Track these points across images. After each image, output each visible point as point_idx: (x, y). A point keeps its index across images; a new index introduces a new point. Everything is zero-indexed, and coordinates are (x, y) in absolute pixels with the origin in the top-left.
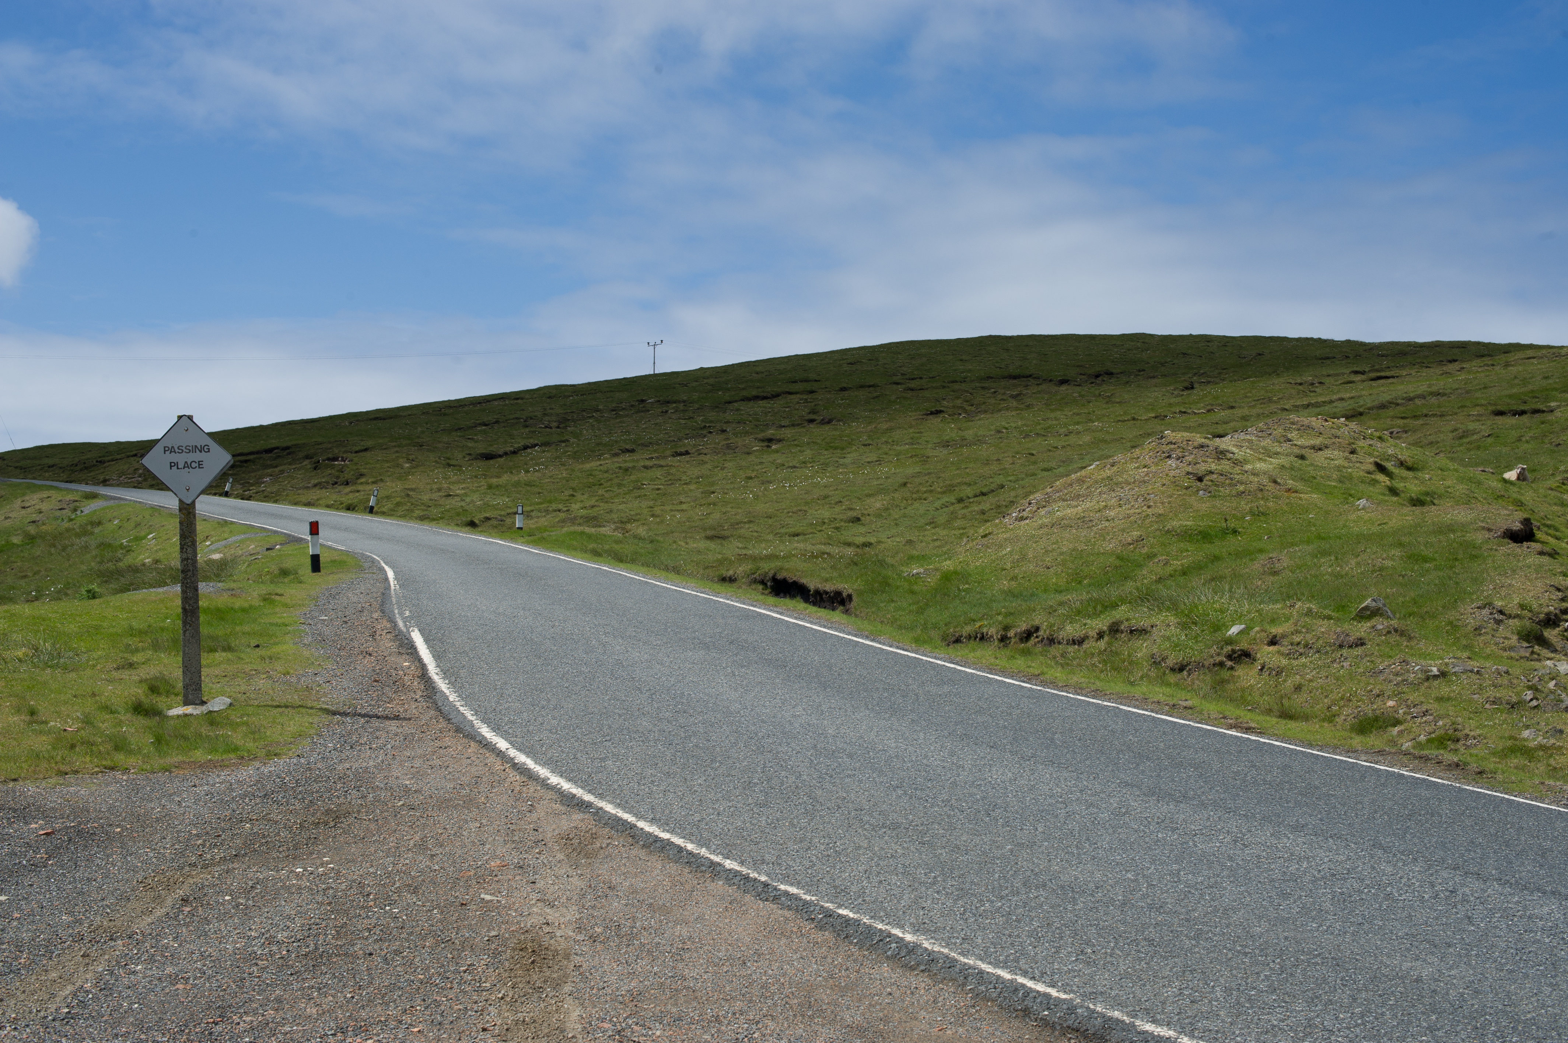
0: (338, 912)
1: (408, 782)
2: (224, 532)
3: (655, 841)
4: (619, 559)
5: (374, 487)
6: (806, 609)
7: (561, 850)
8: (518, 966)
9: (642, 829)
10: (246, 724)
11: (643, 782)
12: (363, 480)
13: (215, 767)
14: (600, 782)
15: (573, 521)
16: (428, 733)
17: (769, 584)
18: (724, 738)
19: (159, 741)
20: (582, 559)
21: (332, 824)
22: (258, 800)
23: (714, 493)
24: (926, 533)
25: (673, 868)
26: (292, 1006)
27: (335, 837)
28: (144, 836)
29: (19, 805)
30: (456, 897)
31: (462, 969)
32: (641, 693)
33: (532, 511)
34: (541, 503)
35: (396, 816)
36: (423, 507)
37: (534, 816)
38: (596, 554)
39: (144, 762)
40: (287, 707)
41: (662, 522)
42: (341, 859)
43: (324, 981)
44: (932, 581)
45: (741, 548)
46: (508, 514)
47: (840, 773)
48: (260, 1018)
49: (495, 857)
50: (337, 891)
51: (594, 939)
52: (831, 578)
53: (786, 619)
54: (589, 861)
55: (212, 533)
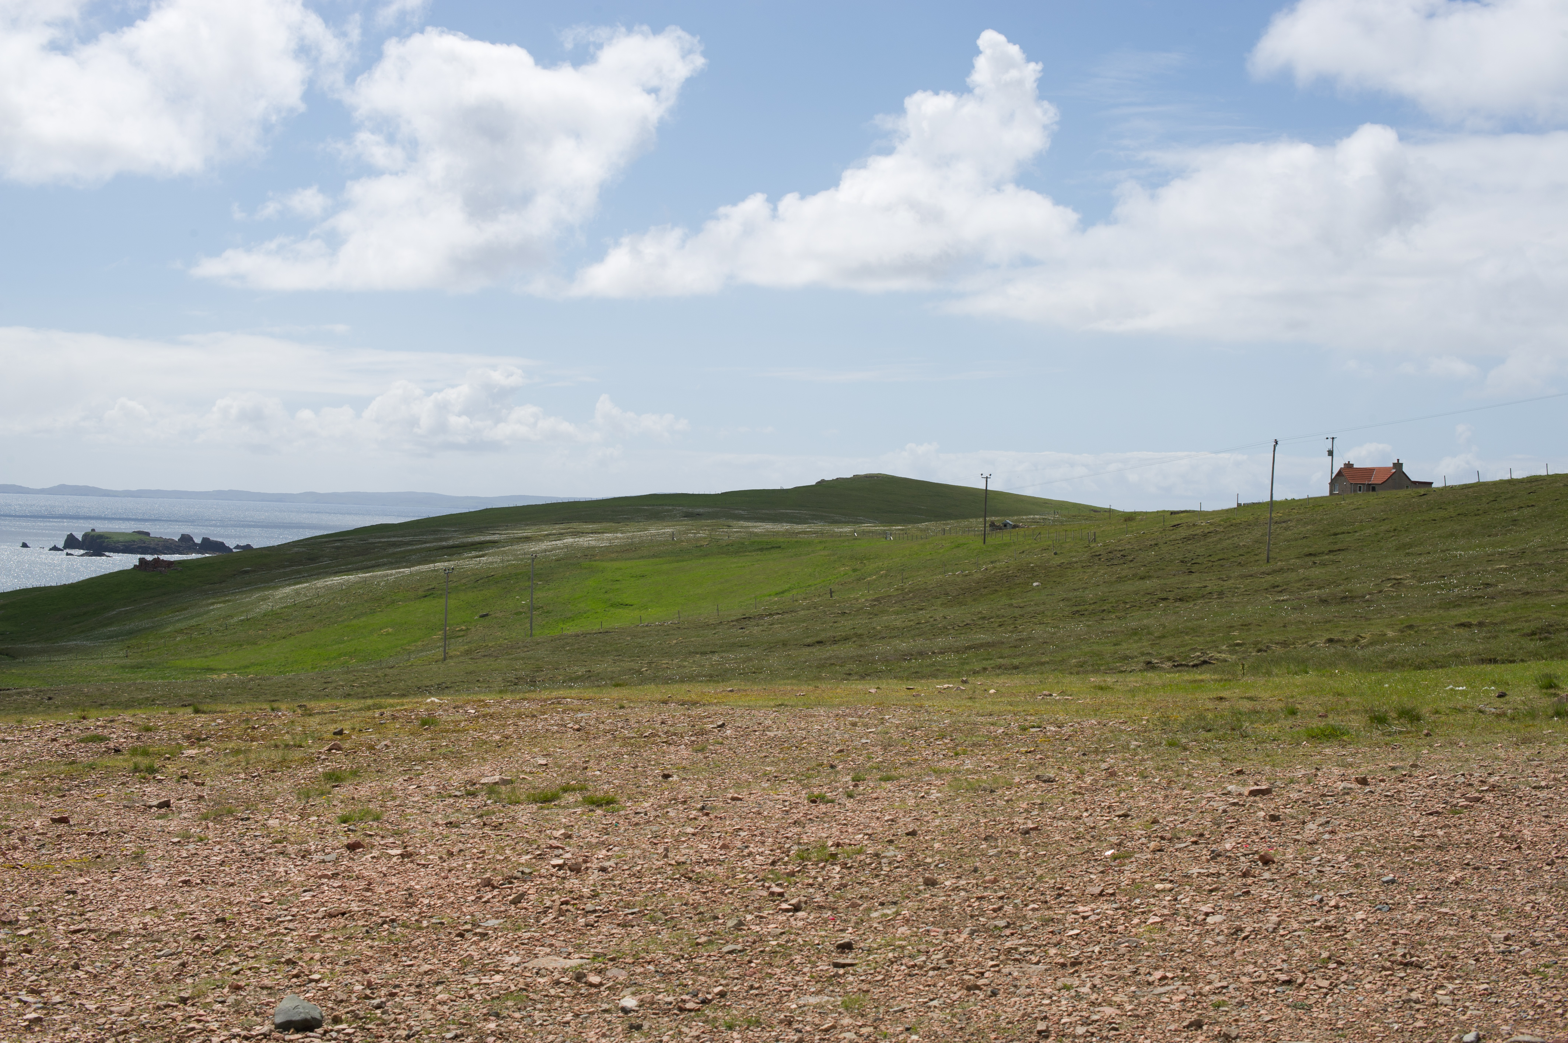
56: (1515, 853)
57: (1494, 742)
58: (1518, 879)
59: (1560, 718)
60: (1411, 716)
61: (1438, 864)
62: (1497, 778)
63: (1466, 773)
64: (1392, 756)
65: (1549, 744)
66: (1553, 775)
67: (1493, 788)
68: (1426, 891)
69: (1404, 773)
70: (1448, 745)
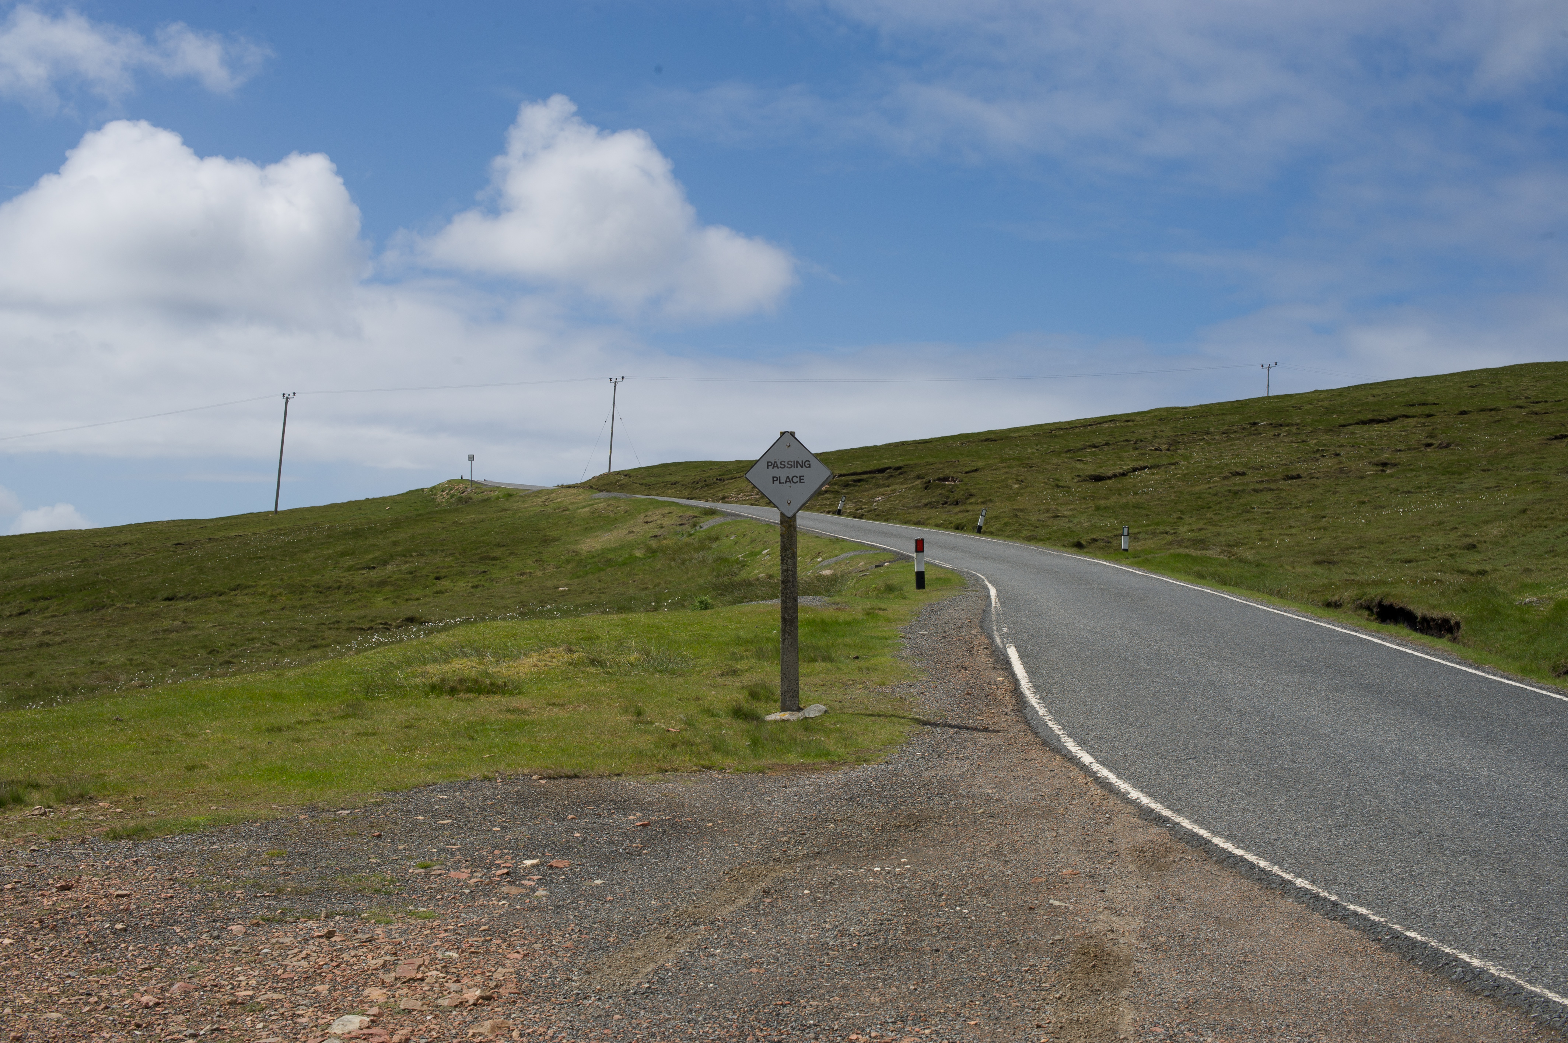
0: (910, 910)
1: (990, 791)
2: (835, 548)
3: (1228, 857)
4: (1223, 581)
5: (983, 507)
6: (1409, 635)
7: (1133, 862)
8: (1079, 969)
9: (1216, 845)
10: (840, 730)
11: (1223, 799)
12: (972, 500)
13: (807, 770)
14: (1180, 798)
15: (1180, 544)
16: (1015, 745)
17: (1375, 610)
18: (1310, 760)
19: (755, 743)
20: (1185, 581)
21: (913, 827)
22: (844, 803)
23: (1324, 517)
24: (1545, 561)
25: (1243, 884)
26: (857, 994)
27: (914, 840)
28: (733, 831)
29: (620, 798)
30: (1025, 902)
31: (1024, 969)
32: (1231, 713)
33: (1139, 533)
34: (1149, 525)
35: (975, 822)
36: (1030, 528)
37: (1111, 828)
38: (1200, 577)
39: (739, 763)
40: (879, 716)
41: (1271, 546)
42: (918, 861)
43: (890, 973)
44: (1545, 610)
45: (1349, 574)
46: (1115, 536)
47: (1426, 799)
48: (826, 1004)
49: (1066, 866)
50: (911, 890)
51: (1156, 948)
52: (1439, 605)
53: (1388, 644)
54: (1160, 873)
55: (824, 549)
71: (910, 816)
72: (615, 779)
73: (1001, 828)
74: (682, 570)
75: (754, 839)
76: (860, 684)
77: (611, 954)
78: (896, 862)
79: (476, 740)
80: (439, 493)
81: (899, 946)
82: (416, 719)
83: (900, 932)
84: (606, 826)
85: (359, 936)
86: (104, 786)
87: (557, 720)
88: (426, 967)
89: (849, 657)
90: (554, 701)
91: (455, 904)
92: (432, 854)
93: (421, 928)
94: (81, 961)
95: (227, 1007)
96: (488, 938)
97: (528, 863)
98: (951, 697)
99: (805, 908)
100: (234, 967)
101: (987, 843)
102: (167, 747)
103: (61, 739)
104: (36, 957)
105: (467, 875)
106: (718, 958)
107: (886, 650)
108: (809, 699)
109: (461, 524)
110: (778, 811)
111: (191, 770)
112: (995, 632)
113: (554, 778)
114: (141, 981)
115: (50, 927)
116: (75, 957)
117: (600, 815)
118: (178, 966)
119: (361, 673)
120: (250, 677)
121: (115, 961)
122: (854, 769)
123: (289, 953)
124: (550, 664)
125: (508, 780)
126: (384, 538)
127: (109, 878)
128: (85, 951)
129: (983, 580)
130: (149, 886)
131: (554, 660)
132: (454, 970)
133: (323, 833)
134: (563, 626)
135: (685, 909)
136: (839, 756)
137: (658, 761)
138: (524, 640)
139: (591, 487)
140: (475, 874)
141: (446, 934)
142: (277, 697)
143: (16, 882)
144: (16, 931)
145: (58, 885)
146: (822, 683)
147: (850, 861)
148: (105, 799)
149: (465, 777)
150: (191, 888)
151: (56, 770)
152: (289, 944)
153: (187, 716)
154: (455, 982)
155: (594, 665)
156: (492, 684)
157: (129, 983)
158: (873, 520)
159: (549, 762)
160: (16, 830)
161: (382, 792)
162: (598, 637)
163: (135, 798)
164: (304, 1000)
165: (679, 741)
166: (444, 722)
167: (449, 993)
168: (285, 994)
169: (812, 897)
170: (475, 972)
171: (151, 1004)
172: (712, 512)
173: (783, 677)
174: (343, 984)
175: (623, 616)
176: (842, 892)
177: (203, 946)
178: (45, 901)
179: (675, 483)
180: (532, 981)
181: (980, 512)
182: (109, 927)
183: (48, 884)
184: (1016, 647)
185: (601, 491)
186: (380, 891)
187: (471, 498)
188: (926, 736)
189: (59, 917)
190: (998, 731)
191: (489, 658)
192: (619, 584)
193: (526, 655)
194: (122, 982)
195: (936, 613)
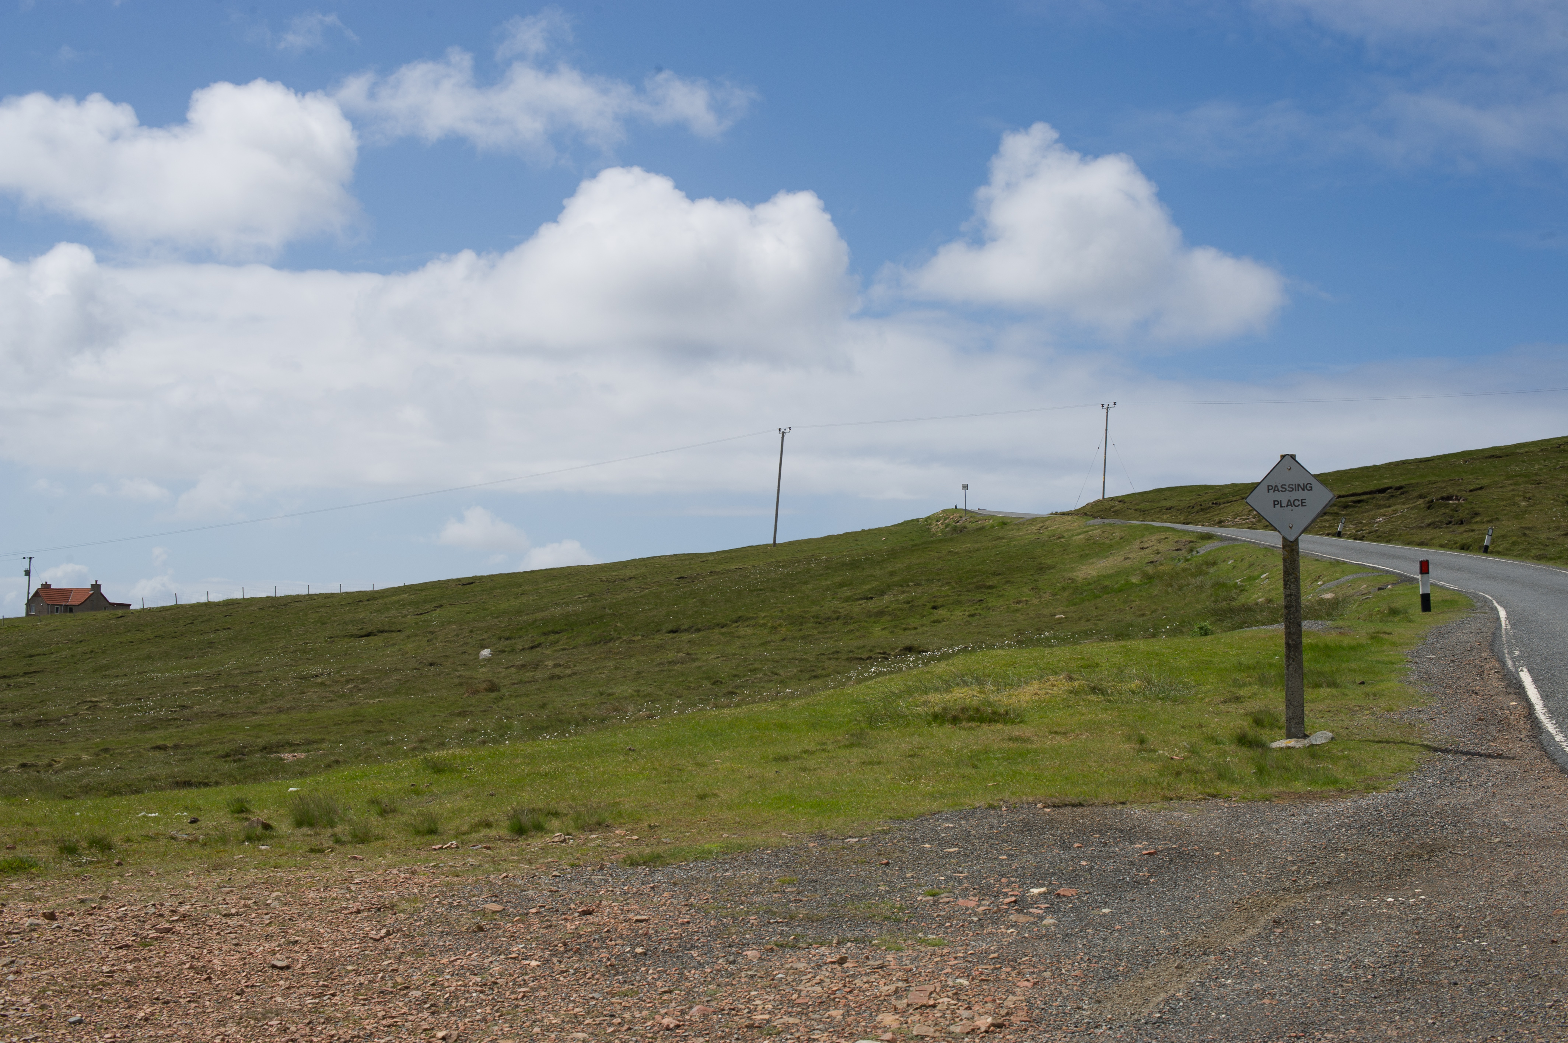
0: (1426, 942)
1: (1506, 820)
2: (1336, 571)
5: (1489, 526)
10: (1347, 758)
12: (1478, 519)
13: (1315, 798)
16: (1532, 772)
19: (1261, 771)
21: (1426, 857)
22: (1354, 831)
26: (1373, 1028)
27: (1428, 870)
28: (1241, 860)
29: (1125, 826)
30: (1547, 934)
31: (1547, 1004)
35: (1491, 852)
36: (1540, 546)
39: (1245, 791)
40: (1388, 742)
42: (1433, 891)
43: (1407, 1006)
48: (1341, 1036)
50: (1426, 921)
55: (1324, 573)
56: (205, 984)
57: (185, 869)
58: (208, 1011)
59: (251, 842)
60: (103, 845)
61: (127, 1000)
62: (188, 907)
63: (157, 903)
64: (81, 888)
65: (240, 869)
66: (243, 902)
67: (183, 917)
68: (115, 1030)
69: (94, 905)
70: (139, 874)
71: (1423, 845)
72: (1119, 807)
73: (1519, 858)
74: (1179, 596)
75: (1263, 868)
76: (1367, 710)
77: (1121, 983)
78: (1410, 893)
79: (980, 768)
80: (934, 523)
81: (1416, 978)
82: (919, 748)
83: (1416, 964)
84: (1112, 855)
85: (871, 962)
86: (620, 814)
87: (1060, 748)
88: (937, 994)
89: (1354, 683)
90: (1056, 729)
91: (964, 931)
92: (940, 882)
93: (931, 955)
94: (604, 983)
95: (745, 1030)
96: (998, 966)
97: (1035, 891)
98: (1462, 723)
99: (1317, 939)
100: (750, 991)
101: (1504, 874)
102: (678, 776)
103: (578, 769)
104: (561, 978)
105: (975, 903)
106: (1230, 988)
107: (1393, 675)
108: (1315, 725)
109: (957, 553)
110: (1287, 840)
111: (702, 798)
112: (1507, 655)
113: (1059, 807)
114: (661, 1003)
115: (574, 950)
116: (598, 979)
117: (1106, 843)
118: (697, 990)
119: (864, 702)
120: (755, 708)
121: (637, 984)
122: (1363, 797)
123: (803, 978)
124: (1051, 692)
125: (1013, 808)
126: (881, 569)
127: (628, 904)
128: (607, 974)
129: (1492, 602)
130: (666, 912)
131: (1055, 688)
132: (965, 997)
133: (832, 860)
134: (1062, 653)
135: (1194, 938)
136: (1348, 784)
137: (1162, 789)
138: (1023, 669)
139: (1086, 514)
140: (983, 902)
141: (956, 962)
142: (783, 726)
143: (540, 907)
144: (542, 954)
145: (580, 910)
146: (1328, 709)
147: (1362, 891)
148: (621, 827)
149: (971, 805)
150: (707, 914)
151: (574, 799)
152: (803, 969)
153: (696, 746)
154: (966, 1009)
155: (1095, 693)
156: (994, 713)
157: (650, 1005)
158: (1375, 542)
159: (1053, 790)
160: (538, 856)
161: (889, 821)
162: (1097, 665)
163: (650, 826)
164: (818, 1025)
165: (1184, 769)
166: (947, 751)
167: (961, 1020)
168: (800, 1019)
169: (1324, 928)
170: (986, 999)
171: (672, 1026)
172: (1208, 537)
173: (1288, 703)
174: (856, 1009)
175: (1122, 643)
176: (1354, 923)
177: (719, 971)
178: (568, 925)
179: (1170, 508)
180: (1043, 1009)
181: (1485, 532)
182: (629, 951)
183: (570, 909)
184: (1529, 670)
185: (1095, 517)
186: (889, 918)
187: (965, 528)
188: (1438, 763)
189: (582, 940)
190: (1513, 758)
191: (990, 687)
192: (1116, 610)
193: (1026, 683)
194: (644, 1004)
195: (1443, 637)
